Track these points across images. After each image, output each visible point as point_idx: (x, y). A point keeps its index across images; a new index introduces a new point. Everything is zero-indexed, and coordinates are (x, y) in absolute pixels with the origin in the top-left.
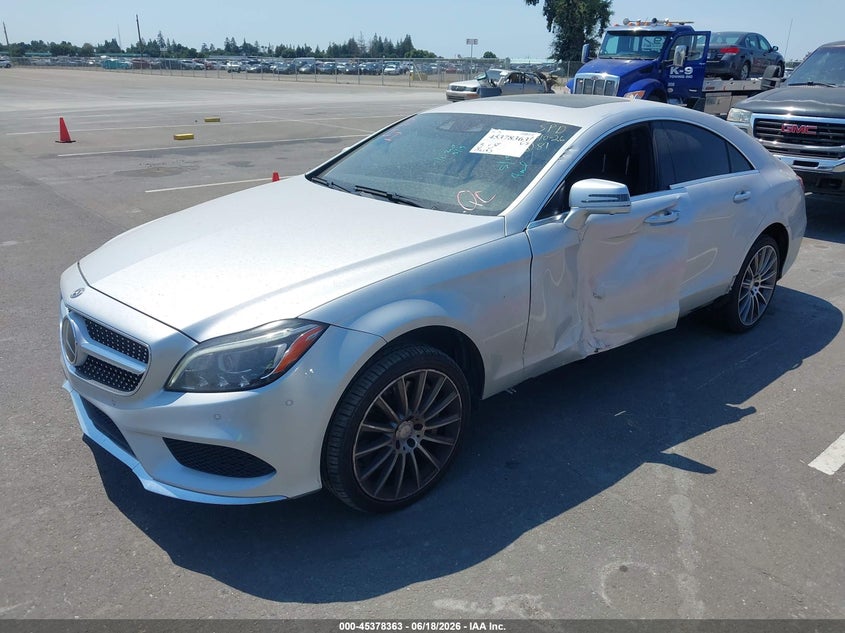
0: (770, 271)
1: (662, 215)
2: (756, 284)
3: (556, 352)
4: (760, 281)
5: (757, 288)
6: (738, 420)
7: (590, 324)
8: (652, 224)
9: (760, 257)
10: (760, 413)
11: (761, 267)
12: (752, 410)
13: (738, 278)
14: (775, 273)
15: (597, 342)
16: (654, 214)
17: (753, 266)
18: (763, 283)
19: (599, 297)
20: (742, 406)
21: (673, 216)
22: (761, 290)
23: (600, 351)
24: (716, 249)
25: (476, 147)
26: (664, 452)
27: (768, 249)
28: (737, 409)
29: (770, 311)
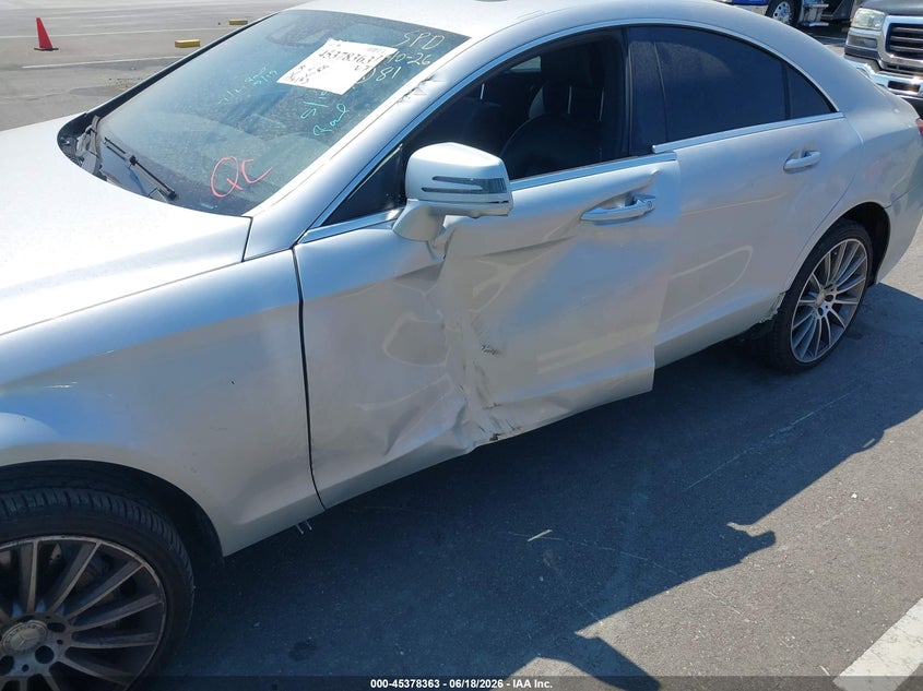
0: (854, 277)
1: (621, 205)
2: (829, 298)
3: (390, 458)
4: (835, 294)
5: (830, 304)
6: (735, 560)
7: (481, 396)
8: (599, 223)
9: (834, 257)
10: (781, 547)
11: (839, 271)
12: (768, 539)
13: (790, 295)
14: (862, 279)
15: (496, 423)
16: (600, 205)
17: (820, 274)
18: (838, 297)
19: (494, 352)
20: (753, 530)
21: (640, 206)
22: (836, 307)
23: (500, 438)
24: (749, 248)
25: (289, 74)
26: (581, 633)
27: (850, 246)
28: (743, 534)
29: (855, 332)
